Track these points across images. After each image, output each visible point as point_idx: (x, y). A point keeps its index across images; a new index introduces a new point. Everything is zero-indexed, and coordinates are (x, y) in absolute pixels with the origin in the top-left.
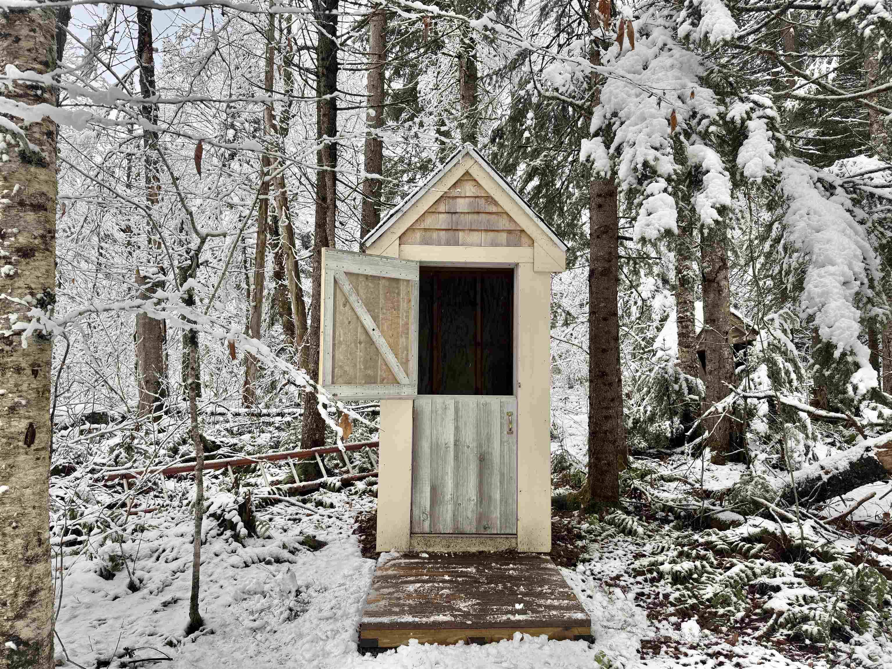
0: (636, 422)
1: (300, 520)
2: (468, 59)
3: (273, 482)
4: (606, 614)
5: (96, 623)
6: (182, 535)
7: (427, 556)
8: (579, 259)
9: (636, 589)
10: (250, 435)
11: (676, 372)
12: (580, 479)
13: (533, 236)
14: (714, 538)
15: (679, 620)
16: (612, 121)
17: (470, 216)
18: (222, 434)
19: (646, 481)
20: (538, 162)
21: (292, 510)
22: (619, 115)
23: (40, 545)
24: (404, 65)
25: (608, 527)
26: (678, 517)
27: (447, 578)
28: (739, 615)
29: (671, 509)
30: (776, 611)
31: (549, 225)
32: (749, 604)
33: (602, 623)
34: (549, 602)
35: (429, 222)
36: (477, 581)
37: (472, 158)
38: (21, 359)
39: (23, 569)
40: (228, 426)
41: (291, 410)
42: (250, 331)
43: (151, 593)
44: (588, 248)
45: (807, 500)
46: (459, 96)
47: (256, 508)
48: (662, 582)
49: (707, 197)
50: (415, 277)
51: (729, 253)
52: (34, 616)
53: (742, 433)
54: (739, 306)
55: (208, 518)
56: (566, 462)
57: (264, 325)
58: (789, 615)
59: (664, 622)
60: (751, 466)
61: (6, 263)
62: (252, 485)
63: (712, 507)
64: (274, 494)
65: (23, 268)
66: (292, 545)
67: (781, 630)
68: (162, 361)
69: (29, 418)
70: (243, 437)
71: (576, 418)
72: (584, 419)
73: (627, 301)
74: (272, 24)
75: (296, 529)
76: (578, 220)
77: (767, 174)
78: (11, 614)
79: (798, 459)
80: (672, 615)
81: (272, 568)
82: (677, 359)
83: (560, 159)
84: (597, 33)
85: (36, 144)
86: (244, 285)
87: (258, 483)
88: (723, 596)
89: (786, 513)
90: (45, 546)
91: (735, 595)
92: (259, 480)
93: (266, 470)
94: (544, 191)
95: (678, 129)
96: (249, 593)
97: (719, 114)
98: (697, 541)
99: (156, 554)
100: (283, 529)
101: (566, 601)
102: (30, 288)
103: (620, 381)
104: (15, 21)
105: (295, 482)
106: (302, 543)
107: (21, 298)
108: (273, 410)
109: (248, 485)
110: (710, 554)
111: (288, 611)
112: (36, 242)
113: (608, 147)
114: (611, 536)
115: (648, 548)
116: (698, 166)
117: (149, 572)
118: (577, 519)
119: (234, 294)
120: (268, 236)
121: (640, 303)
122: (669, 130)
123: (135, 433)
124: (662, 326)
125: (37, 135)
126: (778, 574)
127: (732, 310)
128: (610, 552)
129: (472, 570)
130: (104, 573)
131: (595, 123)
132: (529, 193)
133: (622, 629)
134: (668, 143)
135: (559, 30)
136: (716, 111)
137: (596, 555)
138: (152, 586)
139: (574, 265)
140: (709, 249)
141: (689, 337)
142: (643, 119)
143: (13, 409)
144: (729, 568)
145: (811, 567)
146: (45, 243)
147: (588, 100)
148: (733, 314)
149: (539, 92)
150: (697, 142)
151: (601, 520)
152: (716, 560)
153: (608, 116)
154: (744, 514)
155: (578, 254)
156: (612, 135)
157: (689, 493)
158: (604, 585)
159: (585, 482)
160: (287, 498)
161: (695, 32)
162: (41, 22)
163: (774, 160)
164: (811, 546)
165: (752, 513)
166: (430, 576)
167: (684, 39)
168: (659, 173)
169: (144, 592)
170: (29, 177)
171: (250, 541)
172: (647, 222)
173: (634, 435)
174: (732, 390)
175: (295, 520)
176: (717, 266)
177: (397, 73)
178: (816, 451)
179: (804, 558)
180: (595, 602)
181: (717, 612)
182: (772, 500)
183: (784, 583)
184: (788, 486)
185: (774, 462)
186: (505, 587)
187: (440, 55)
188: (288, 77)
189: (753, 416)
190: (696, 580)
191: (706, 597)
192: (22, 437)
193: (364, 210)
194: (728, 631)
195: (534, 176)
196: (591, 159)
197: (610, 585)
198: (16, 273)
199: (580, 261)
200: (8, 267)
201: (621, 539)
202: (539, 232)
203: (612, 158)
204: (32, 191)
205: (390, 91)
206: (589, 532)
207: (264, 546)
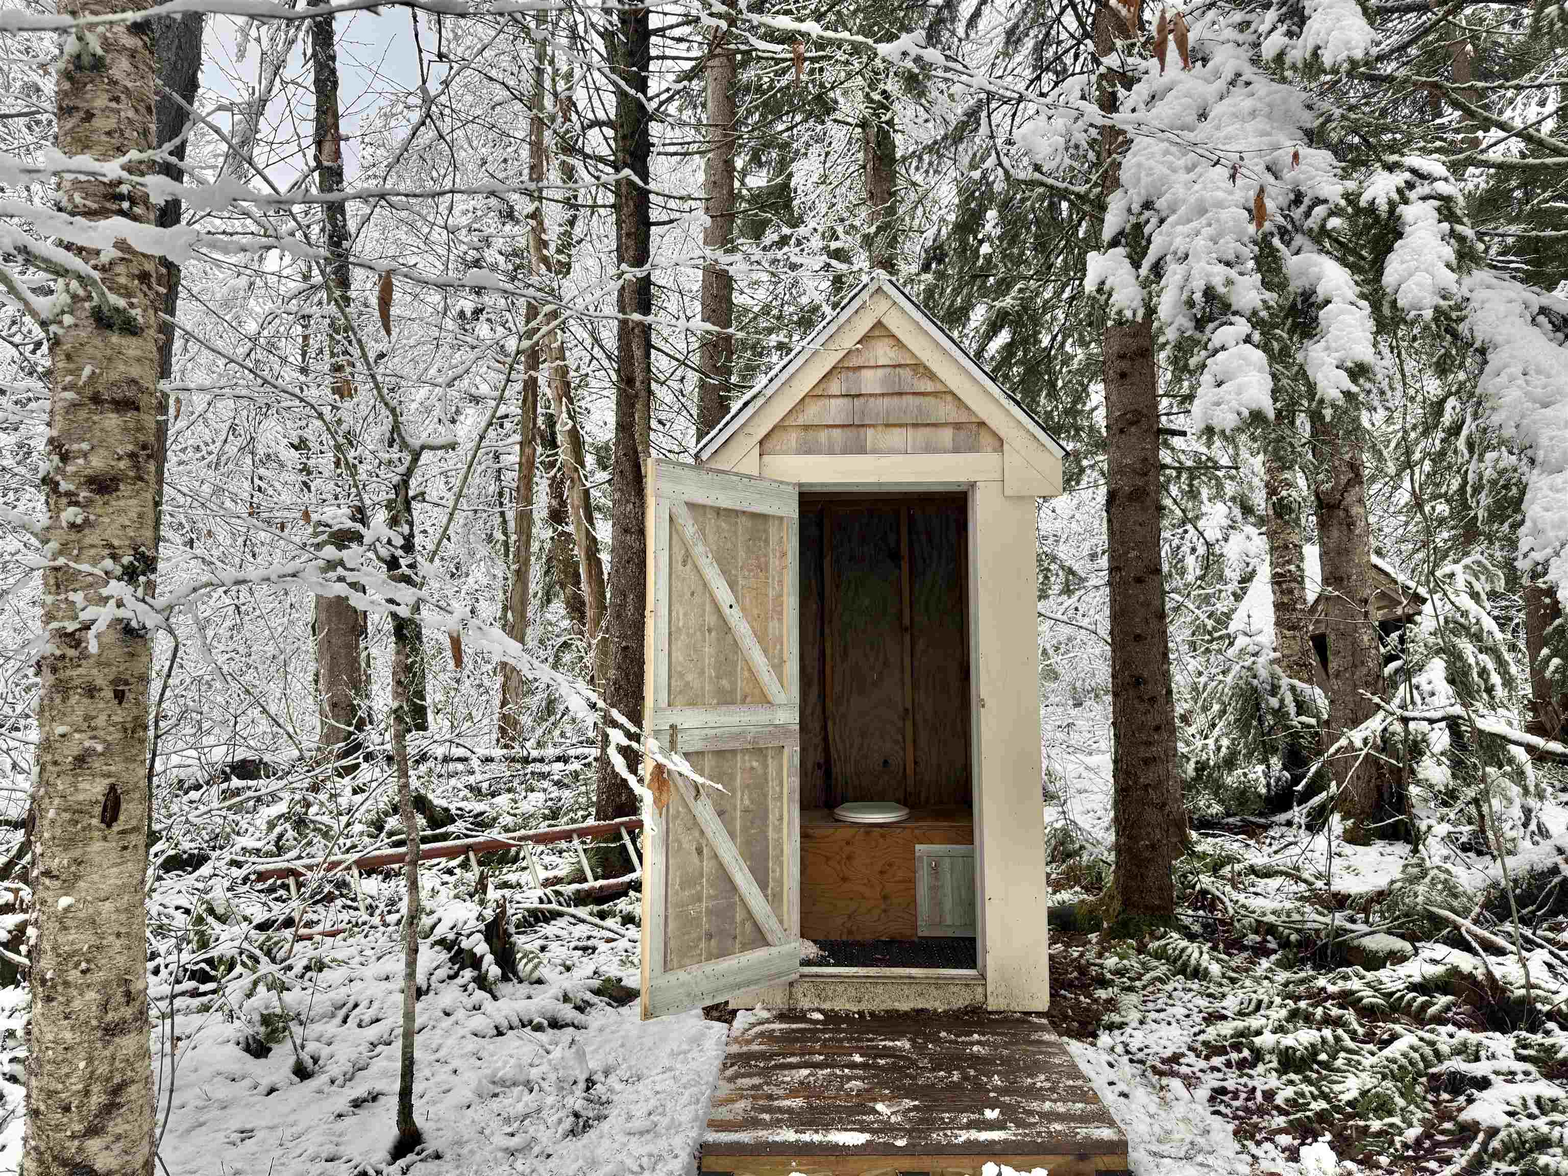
0: (1201, 767)
1: (594, 949)
2: (880, 128)
3: (547, 880)
4: (1157, 1129)
5: (236, 1137)
6: (387, 978)
7: (821, 1017)
8: (1088, 471)
9: (1211, 1081)
10: (511, 796)
11: (1273, 676)
12: (1100, 873)
13: (1002, 434)
14: (1355, 984)
15: (1296, 1142)
16: (1143, 218)
17: (886, 400)
18: (461, 794)
19: (1223, 878)
20: (1008, 302)
21: (581, 930)
22: (1157, 206)
23: (128, 1003)
24: (767, 145)
25: (1155, 963)
26: (1285, 944)
27: (858, 1058)
28: (1412, 1134)
29: (1271, 929)
30: (1484, 1126)
31: (1030, 412)
32: (1429, 1111)
33: (1149, 1147)
34: (1047, 1105)
35: (813, 413)
36: (913, 1063)
37: (888, 296)
38: (95, 671)
39: (99, 1045)
40: (472, 780)
41: (580, 751)
42: (509, 614)
43: (333, 1082)
44: (1105, 451)
45: (1533, 912)
46: (864, 195)
47: (517, 927)
48: (1261, 1068)
49: (1327, 348)
50: (791, 511)
51: (1366, 456)
52: (119, 1130)
53: (1402, 785)
54: (1384, 551)
55: (432, 946)
56: (1073, 842)
57: (534, 603)
58: (1510, 1135)
59: (1267, 1146)
60: (1421, 847)
61: (70, 504)
62: (511, 887)
63: (1349, 926)
64: (550, 902)
65: (99, 511)
66: (580, 995)
67: (1495, 1164)
68: (359, 669)
69: (108, 775)
70: (497, 800)
71: (1090, 761)
72: (1104, 762)
73: (1179, 548)
74: (539, 84)
75: (585, 967)
76: (1084, 404)
77: (1442, 303)
78: (78, 1127)
79: (1510, 834)
80: (1280, 1131)
81: (543, 1037)
82: (1275, 650)
83: (1047, 295)
84: (1112, 61)
85: (120, 295)
86: (499, 536)
87: (523, 882)
88: (1377, 1095)
89: (1493, 937)
90: (137, 1003)
91: (1402, 1095)
92: (524, 877)
93: (535, 858)
94: (1020, 353)
95: (1268, 226)
96: (503, 1083)
97: (1346, 196)
98: (1323, 989)
99: (342, 1013)
100: (564, 965)
101: (1080, 1105)
102: (111, 546)
103: (1169, 692)
104: (85, 85)
105: (586, 880)
106: (597, 992)
107: (94, 565)
108: (550, 752)
109: (505, 885)
110: (1350, 1015)
111: (572, 1119)
112: (122, 465)
113: (1137, 265)
114: (1159, 979)
115: (1231, 1004)
116: (1308, 295)
117: (329, 1044)
118: (1097, 948)
119: (483, 550)
120: (539, 450)
121: (1201, 550)
122: (1252, 228)
123: (311, 797)
124: (1244, 591)
125: (122, 280)
126: (1483, 1054)
127: (1375, 559)
128: (1158, 1011)
129: (904, 1044)
130: (253, 1046)
131: (1113, 222)
132: (993, 358)
133: (1188, 1158)
134: (1249, 251)
135: (1040, 67)
136: (1339, 189)
137: (1134, 1016)
138: (334, 1070)
139: (1078, 483)
140: (1326, 449)
141: (1294, 609)
142: (1202, 210)
143: (81, 760)
144: (1385, 1044)
145: (1548, 1041)
146: (137, 467)
147: (1096, 185)
148: (1375, 566)
149: (1006, 172)
150: (1305, 248)
151: (1141, 949)
152: (1362, 1025)
153: (1136, 208)
154: (1413, 938)
155: (1085, 463)
156: (1144, 243)
157: (1302, 898)
158: (1149, 1073)
159: (1109, 879)
160: (572, 910)
161: (1293, 48)
162: (129, 85)
163: (1455, 276)
164: (1545, 1001)
165: (1428, 937)
166: (827, 1055)
167: (1274, 61)
168: (1234, 308)
169: (319, 1081)
170: (109, 352)
171: (504, 989)
172: (1215, 399)
173: (1198, 792)
174: (1379, 707)
175: (585, 949)
176: (1344, 479)
177: (756, 159)
178: (1544, 819)
179: (1533, 1022)
180: (1133, 1106)
181: (1368, 1127)
182: (1464, 912)
183: (1497, 1073)
184: (1495, 885)
185: (1464, 839)
186: (965, 1078)
187: (829, 124)
188: (569, 173)
189: (1421, 754)
190: (1325, 1065)
191: (1346, 1097)
192: (98, 810)
193: (702, 399)
194: (1391, 1163)
195: (1002, 327)
196: (1106, 288)
197: (1162, 1074)
198: (86, 521)
199: (1090, 476)
200: (72, 510)
201: (1179, 987)
202: (1012, 424)
203: (1145, 284)
204: (114, 376)
205: (744, 192)
206: (1119, 973)
207: (529, 997)
